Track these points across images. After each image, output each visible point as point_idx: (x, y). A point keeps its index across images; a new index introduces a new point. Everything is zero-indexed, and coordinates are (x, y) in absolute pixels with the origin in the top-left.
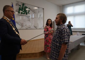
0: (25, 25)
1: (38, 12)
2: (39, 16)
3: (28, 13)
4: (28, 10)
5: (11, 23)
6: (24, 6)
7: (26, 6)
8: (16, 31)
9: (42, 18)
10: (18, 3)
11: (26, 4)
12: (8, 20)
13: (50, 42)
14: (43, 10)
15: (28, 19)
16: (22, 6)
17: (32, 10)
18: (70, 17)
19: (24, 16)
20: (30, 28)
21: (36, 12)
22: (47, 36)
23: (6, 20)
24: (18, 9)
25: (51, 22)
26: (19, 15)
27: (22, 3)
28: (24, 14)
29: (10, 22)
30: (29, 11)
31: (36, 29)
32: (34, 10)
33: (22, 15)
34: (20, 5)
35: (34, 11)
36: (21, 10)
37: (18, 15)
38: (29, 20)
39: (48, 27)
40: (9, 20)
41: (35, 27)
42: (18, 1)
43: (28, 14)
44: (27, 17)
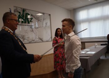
0: (28, 38)
1: (44, 20)
2: (44, 25)
3: (30, 21)
4: (31, 18)
6: (25, 13)
7: (28, 12)
8: (23, 46)
9: (48, 27)
10: (16, 9)
11: (27, 9)
13: (60, 57)
14: (49, 16)
15: (31, 30)
16: (22, 13)
17: (36, 17)
18: (84, 23)
19: (25, 25)
20: (34, 40)
21: (41, 20)
22: (56, 49)
27: (23, 9)
28: (25, 23)
31: (42, 41)
32: (38, 17)
33: (23, 24)
34: (19, 11)
35: (38, 19)
38: (33, 31)
39: (57, 39)
40: (12, 32)
41: (40, 39)
42: (16, 7)
43: (30, 22)
44: (29, 27)
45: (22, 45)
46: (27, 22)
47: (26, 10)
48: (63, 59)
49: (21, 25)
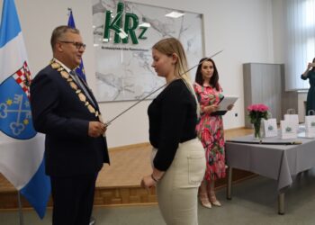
0: (133, 85)
1: (181, 31)
3: (140, 37)
4: (141, 28)
5: (73, 81)
6: (124, 14)
7: (131, 10)
8: (90, 103)
10: (100, 4)
11: (131, 3)
12: (65, 70)
14: (199, 19)
15: (143, 62)
17: (156, 24)
19: (125, 49)
23: (60, 72)
24: (102, 27)
25: (212, 70)
26: (107, 48)
27: (117, 3)
28: (125, 41)
29: (70, 77)
30: (145, 29)
32: (163, 25)
33: (118, 46)
34: (108, 9)
35: (164, 29)
36: (112, 27)
37: (103, 48)
38: (146, 65)
40: (69, 70)
43: (139, 41)
44: (136, 55)
45: (87, 100)
46: (130, 40)
47: (127, 6)
48: (216, 148)
49: (114, 49)
